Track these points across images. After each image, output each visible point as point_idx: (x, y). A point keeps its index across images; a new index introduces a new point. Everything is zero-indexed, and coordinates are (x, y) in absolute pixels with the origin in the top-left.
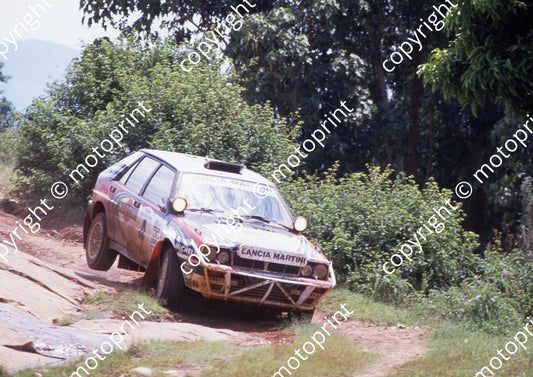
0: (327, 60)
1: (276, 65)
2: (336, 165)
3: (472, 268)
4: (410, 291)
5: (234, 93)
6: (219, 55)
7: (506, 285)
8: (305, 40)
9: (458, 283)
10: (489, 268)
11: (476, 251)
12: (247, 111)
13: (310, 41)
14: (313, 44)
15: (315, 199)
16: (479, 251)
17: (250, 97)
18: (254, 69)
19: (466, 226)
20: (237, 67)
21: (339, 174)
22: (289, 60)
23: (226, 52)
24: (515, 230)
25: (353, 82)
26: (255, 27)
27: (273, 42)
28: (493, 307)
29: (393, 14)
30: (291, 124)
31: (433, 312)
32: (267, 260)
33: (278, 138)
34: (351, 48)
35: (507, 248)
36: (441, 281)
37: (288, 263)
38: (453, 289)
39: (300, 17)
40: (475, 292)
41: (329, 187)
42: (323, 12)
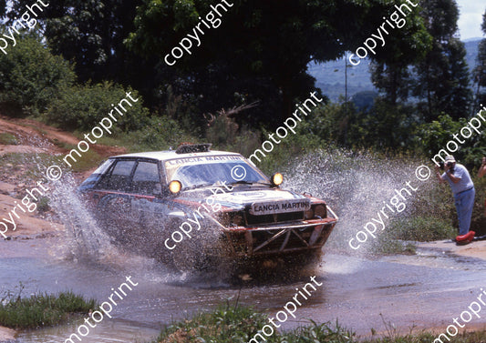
0: (86, 38)
1: (65, 39)
2: (90, 81)
3: (146, 122)
4: (120, 132)
5: (47, 51)
6: (41, 35)
7: (160, 128)
8: (77, 30)
9: (140, 129)
10: (153, 122)
11: (148, 116)
12: (52, 58)
13: (80, 29)
14: (81, 30)
15: (80, 94)
16: (149, 116)
17: (54, 53)
18: (55, 41)
19: (144, 105)
20: (49, 41)
21: (91, 84)
22: (70, 38)
23: (44, 34)
24: (164, 107)
25: (97, 47)
26: (56, 24)
27: (64, 30)
28: (155, 138)
29: (114, 18)
30: (71, 64)
31: (130, 141)
32: (277, 212)
33: (65, 69)
34: (96, 32)
35: (160, 115)
36: (133, 128)
37: (295, 210)
38: (138, 131)
39: (75, 20)
40: (147, 132)
41: (87, 90)
42: (84, 18)
